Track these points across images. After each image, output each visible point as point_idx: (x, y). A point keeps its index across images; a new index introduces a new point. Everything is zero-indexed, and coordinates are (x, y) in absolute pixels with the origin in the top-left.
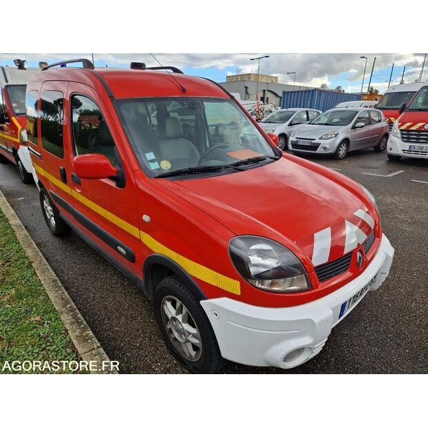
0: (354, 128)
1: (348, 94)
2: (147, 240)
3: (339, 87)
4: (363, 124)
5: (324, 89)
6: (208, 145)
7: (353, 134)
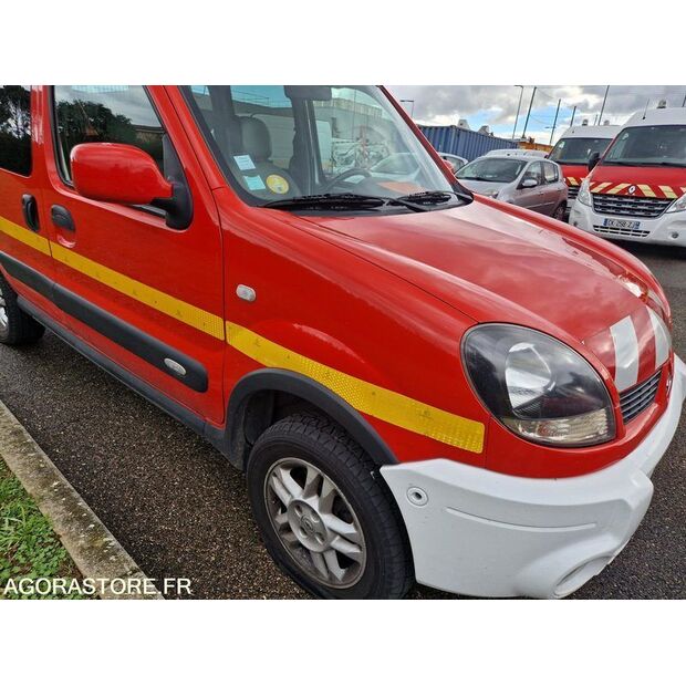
0: (521, 187)
1: (498, 139)
2: (245, 340)
3: (484, 128)
4: (535, 182)
5: (463, 127)
6: (317, 181)
7: (519, 197)
